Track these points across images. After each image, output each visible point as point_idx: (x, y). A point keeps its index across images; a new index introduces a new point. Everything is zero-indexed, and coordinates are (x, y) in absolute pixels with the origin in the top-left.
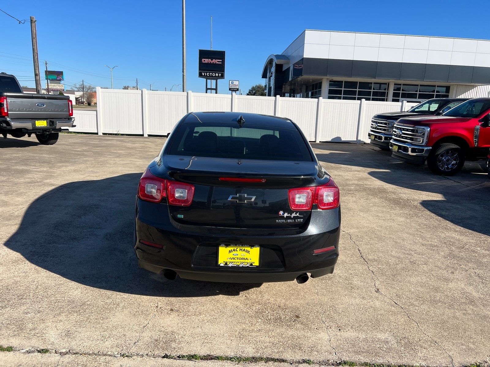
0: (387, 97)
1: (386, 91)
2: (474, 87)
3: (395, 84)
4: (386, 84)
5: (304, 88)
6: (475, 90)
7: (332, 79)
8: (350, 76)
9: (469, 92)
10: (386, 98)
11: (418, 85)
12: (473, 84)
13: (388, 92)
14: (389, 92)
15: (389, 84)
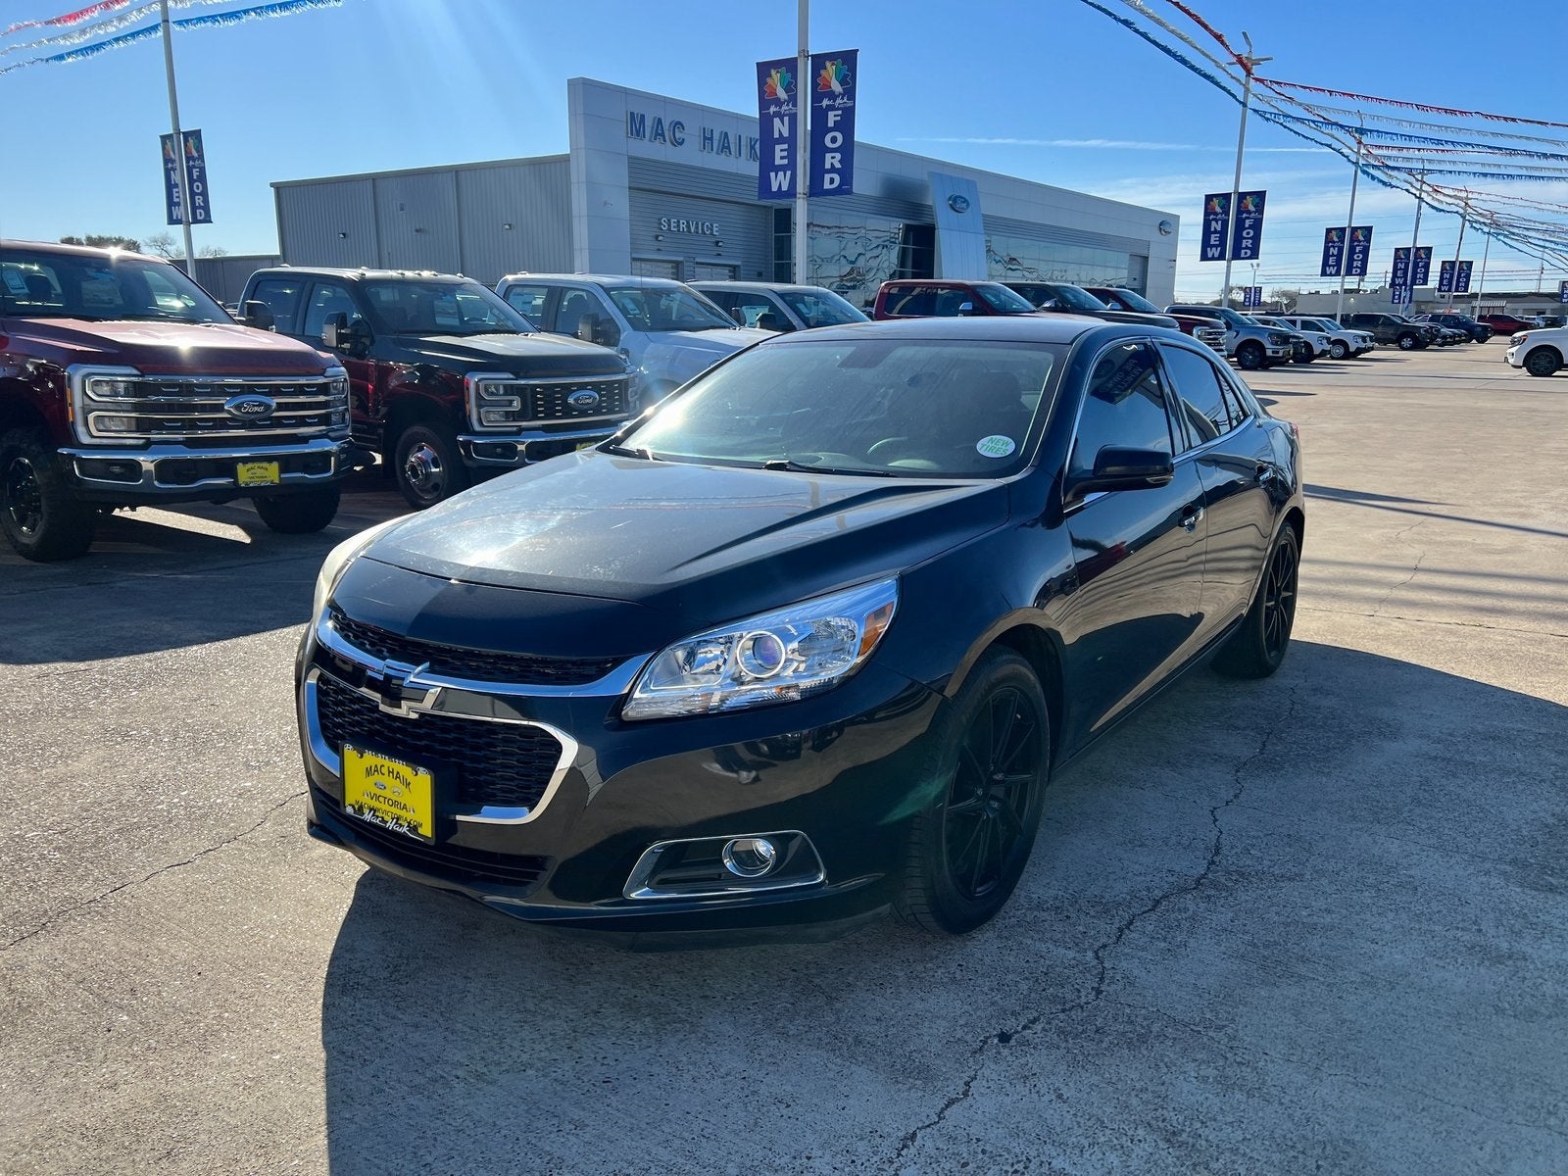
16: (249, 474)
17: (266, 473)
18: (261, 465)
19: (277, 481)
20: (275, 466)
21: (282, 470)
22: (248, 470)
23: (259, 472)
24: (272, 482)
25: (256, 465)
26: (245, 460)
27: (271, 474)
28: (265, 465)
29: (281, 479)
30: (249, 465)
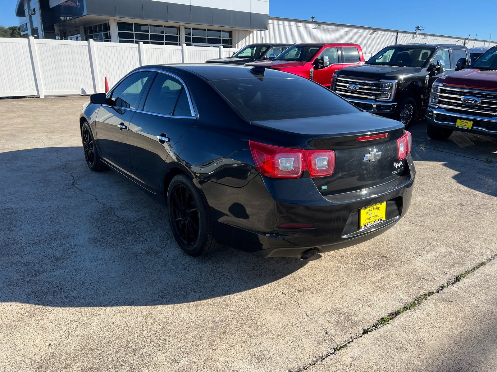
0: (180, 41)
1: (178, 35)
2: (251, 32)
3: (185, 28)
4: (176, 27)
5: (82, 29)
6: (252, 35)
7: (120, 21)
8: (142, 17)
9: (247, 37)
10: (178, 42)
11: (205, 30)
12: (250, 30)
13: (179, 37)
14: (181, 36)
15: (179, 27)
16: (461, 124)
17: (467, 124)
18: (466, 121)
19: (470, 128)
20: (472, 123)
21: (473, 125)
22: (461, 122)
23: (465, 124)
24: (468, 128)
25: (464, 121)
26: (461, 118)
27: (469, 125)
28: (468, 121)
29: (472, 128)
30: (462, 120)
